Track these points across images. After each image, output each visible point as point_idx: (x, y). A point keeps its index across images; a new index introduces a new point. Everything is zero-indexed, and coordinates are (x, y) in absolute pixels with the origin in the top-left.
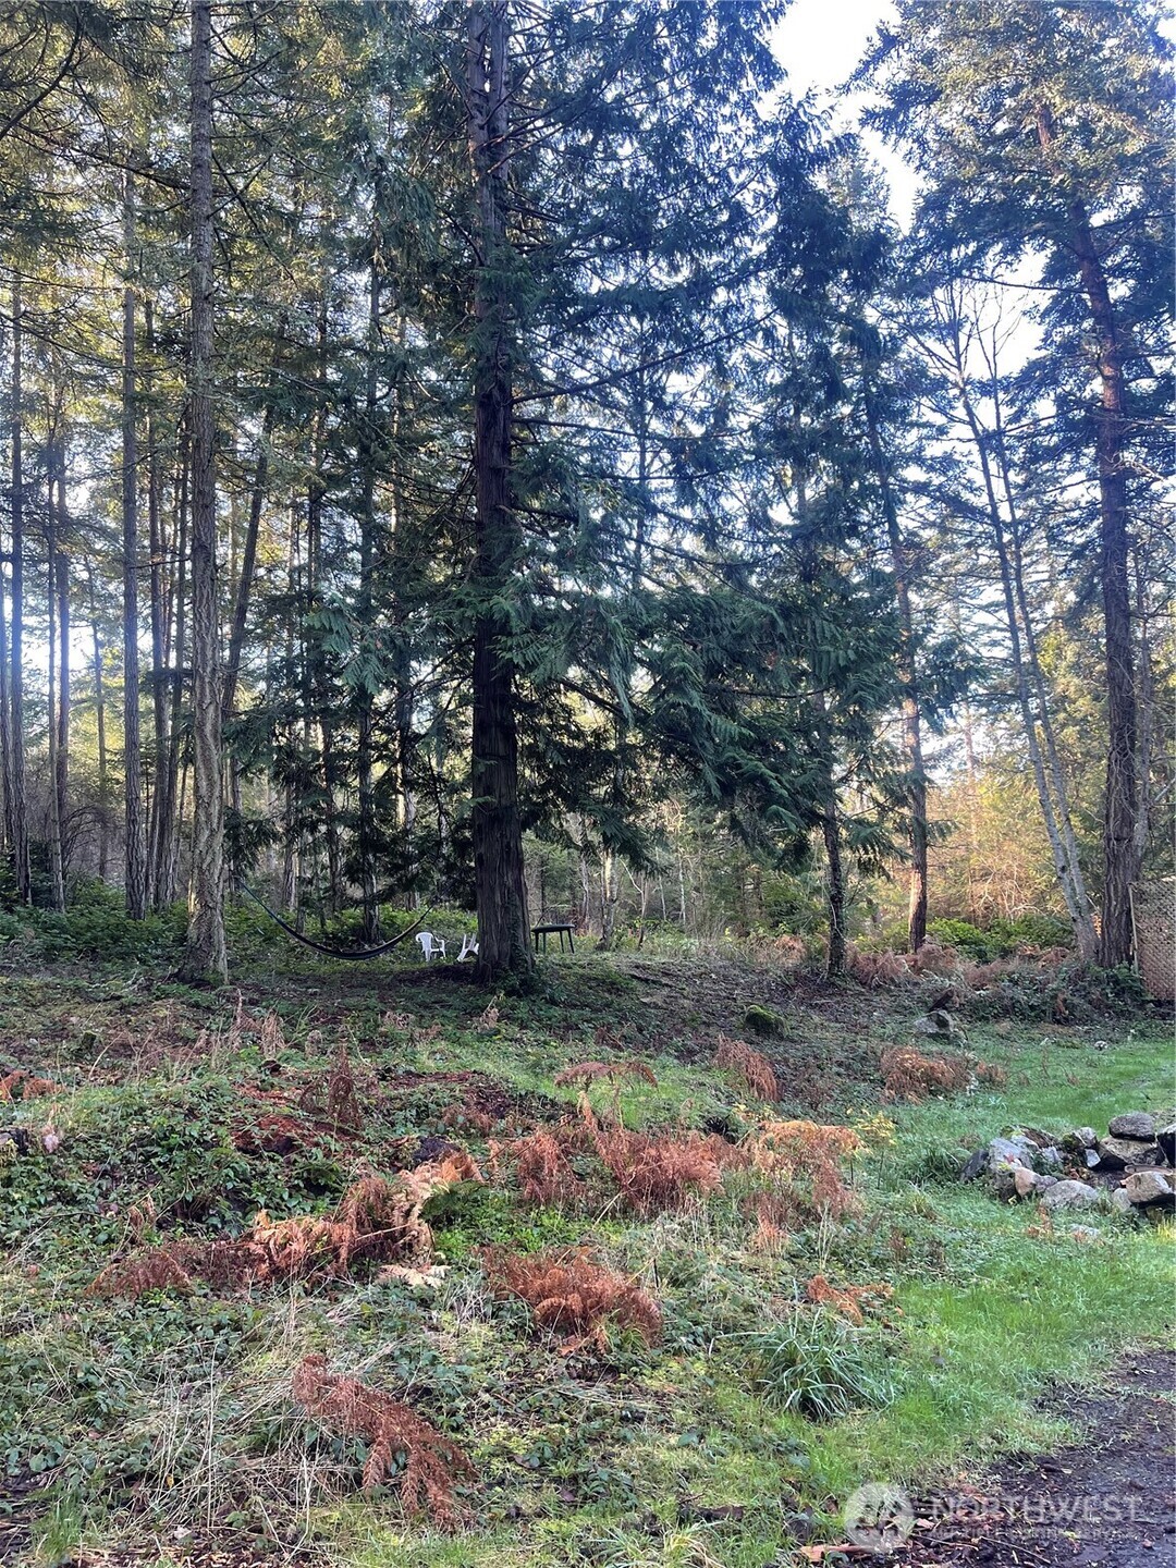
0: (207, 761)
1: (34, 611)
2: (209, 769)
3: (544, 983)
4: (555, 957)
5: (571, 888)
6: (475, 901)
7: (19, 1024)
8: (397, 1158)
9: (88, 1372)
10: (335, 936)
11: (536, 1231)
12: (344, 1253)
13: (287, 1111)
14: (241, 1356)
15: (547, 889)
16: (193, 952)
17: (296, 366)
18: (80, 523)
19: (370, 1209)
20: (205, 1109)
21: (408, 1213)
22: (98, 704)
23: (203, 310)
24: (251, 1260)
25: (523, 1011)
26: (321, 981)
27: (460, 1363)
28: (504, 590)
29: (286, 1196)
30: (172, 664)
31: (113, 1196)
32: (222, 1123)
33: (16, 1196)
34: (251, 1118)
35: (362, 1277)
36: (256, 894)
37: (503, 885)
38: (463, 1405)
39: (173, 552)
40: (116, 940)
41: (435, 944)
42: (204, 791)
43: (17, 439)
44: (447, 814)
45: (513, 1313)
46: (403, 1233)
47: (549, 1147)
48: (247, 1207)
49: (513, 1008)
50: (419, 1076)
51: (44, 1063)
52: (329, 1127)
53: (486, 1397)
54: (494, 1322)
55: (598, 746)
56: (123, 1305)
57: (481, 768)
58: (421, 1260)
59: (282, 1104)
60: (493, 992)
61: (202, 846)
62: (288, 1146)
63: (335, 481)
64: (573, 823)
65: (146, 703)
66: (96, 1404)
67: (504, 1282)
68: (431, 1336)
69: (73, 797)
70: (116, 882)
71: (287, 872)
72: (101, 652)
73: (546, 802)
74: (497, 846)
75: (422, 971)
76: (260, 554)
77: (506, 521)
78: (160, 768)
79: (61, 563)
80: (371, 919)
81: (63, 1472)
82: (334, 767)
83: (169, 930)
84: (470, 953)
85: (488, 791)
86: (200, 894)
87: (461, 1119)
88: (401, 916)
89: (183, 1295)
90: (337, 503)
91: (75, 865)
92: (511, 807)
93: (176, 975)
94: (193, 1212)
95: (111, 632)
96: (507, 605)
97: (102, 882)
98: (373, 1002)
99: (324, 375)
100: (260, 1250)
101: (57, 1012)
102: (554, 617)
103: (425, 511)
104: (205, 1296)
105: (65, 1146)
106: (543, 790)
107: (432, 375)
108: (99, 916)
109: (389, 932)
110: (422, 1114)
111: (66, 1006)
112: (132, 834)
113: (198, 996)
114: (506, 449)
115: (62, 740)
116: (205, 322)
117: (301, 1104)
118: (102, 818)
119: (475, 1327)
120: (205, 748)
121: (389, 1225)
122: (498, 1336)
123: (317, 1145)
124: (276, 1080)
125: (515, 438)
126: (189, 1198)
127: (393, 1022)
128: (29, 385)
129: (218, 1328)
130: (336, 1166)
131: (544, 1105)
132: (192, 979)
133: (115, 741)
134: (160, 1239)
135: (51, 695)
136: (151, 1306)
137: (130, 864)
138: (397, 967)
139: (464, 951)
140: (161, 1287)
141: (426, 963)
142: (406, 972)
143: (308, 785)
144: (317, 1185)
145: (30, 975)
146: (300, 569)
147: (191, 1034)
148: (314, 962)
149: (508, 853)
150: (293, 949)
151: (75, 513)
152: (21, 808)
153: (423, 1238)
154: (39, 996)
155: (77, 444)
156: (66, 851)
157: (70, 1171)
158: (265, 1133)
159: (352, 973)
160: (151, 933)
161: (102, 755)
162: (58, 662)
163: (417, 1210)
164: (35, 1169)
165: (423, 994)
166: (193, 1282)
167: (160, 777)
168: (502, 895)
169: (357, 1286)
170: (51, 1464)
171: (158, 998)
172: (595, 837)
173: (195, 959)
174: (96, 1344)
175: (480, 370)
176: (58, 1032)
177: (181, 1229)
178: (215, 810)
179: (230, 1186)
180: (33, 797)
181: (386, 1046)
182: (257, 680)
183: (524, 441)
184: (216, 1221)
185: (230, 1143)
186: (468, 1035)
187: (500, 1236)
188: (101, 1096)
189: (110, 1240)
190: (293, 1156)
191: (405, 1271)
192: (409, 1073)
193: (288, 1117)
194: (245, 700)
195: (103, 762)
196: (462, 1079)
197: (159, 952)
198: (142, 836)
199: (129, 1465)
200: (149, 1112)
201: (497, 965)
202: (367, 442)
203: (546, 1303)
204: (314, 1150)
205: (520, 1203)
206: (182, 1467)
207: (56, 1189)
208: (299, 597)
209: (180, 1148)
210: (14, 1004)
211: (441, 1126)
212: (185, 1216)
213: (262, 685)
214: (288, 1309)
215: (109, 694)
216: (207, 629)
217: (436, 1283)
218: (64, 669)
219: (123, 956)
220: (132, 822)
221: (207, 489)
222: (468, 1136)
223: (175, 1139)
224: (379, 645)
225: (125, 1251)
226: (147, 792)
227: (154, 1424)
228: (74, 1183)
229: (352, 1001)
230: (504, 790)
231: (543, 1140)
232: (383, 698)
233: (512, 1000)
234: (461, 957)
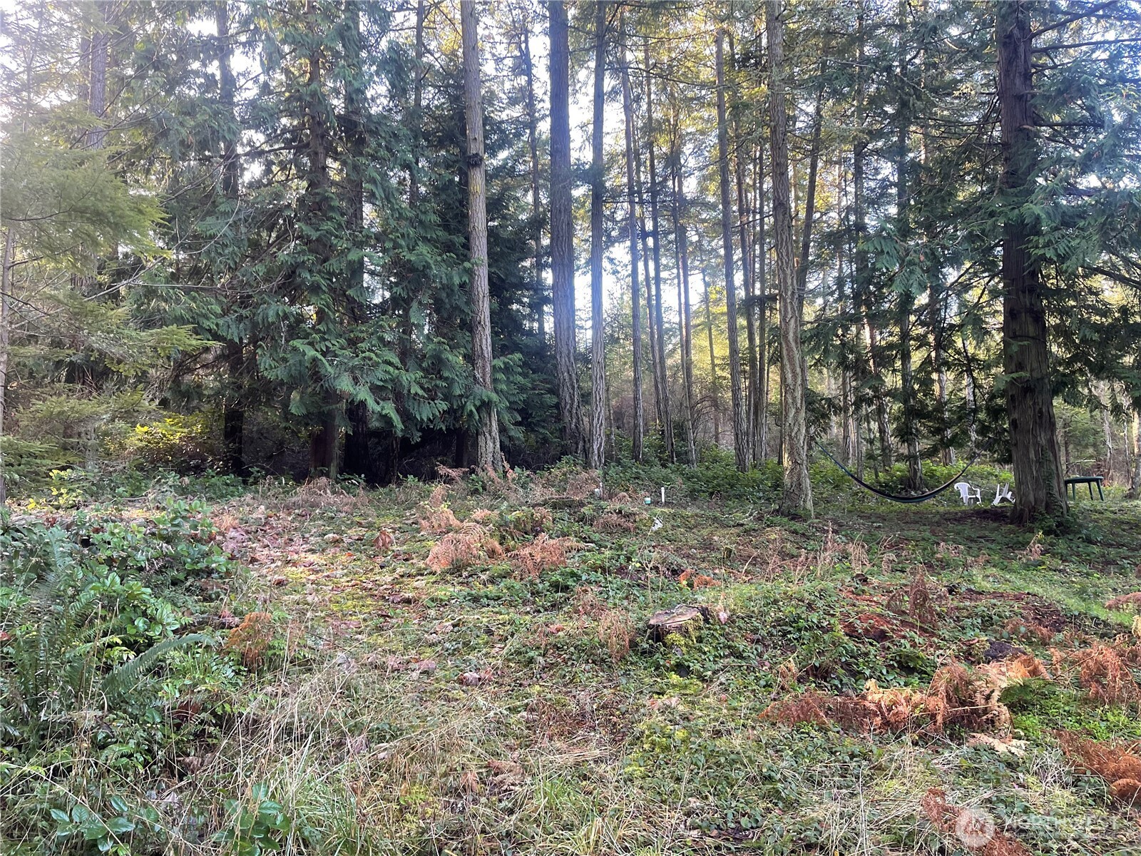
0: (791, 359)
1: (667, 267)
2: (792, 365)
3: (1081, 526)
4: (1086, 504)
5: (1095, 445)
6: (1010, 456)
7: (683, 539)
8: (970, 654)
9: (769, 769)
10: (887, 485)
11: (1103, 725)
12: (939, 718)
13: (879, 610)
14: (872, 779)
15: (1071, 446)
16: (788, 495)
17: (841, 51)
18: (693, 202)
19: (956, 689)
20: (819, 605)
21: (988, 698)
22: (708, 325)
23: (775, 28)
24: (866, 713)
25: (1062, 546)
26: (883, 519)
27: (1048, 814)
28: (1033, 197)
29: (884, 672)
30: (758, 292)
31: (766, 656)
32: (833, 615)
33: (706, 649)
34: (853, 614)
35: (957, 738)
36: (824, 452)
37: (1037, 444)
38: (1056, 847)
39: (754, 212)
40: (732, 486)
41: (972, 492)
42: (790, 381)
43: (652, 153)
44: (981, 387)
45: (1091, 785)
46: (985, 711)
47: (1110, 657)
48: (857, 675)
49: (1052, 545)
50: (980, 594)
51: (703, 565)
52: (912, 626)
53: (1075, 845)
54: (1074, 790)
55: (1126, 320)
56: (785, 730)
57: (1015, 348)
58: (1002, 733)
59: (873, 606)
60: (1032, 531)
61: (790, 420)
62: (882, 636)
63: (875, 135)
64: (1102, 389)
65: (742, 321)
66: (778, 791)
67: (1080, 760)
68: (1022, 792)
69: (696, 390)
70: (727, 446)
71: (846, 437)
72: (709, 290)
73: (1073, 372)
74: (1030, 412)
75: (963, 512)
76: (818, 202)
77: (1029, 138)
78: (753, 366)
79: (681, 232)
80: (915, 471)
81: (763, 832)
82: (882, 356)
83: (767, 479)
84: (1003, 500)
85: (1020, 367)
86: (791, 454)
87: (1023, 629)
88: (941, 470)
89: (823, 729)
90: (877, 152)
91: (700, 436)
92: (1042, 379)
93: (778, 511)
94: (821, 674)
95: (714, 275)
96: (1037, 210)
97: (717, 447)
98: (927, 534)
99: (862, 52)
100: (873, 707)
101: (705, 532)
102: (1081, 213)
103: (952, 143)
104: (838, 732)
105: (731, 621)
106: (1069, 363)
107: (954, 31)
108: (718, 469)
109: (931, 482)
110: (987, 623)
111: (709, 529)
112: (737, 414)
113: (797, 526)
114: (1027, 77)
115: (688, 353)
116: (777, 36)
117: (888, 606)
118: (715, 403)
119: (1057, 791)
120: (789, 350)
121: (973, 704)
122: (1079, 800)
123: (904, 637)
124: (865, 588)
125: (1034, 66)
126: (817, 665)
127: (944, 550)
128: (658, 115)
129: (852, 756)
130: (921, 654)
131: (1097, 625)
132: (789, 514)
133: (722, 350)
134: (801, 689)
135: (680, 323)
136: (803, 733)
137: (737, 434)
138: (941, 509)
139: (998, 498)
140: (809, 722)
141: (965, 507)
142: (949, 513)
143: (864, 371)
144: (907, 667)
145: (685, 509)
146: (848, 208)
147: (795, 552)
148: (873, 502)
149: (1040, 417)
150: (856, 494)
151: (689, 197)
152: (666, 399)
153: (1003, 717)
154: (693, 522)
155: (688, 148)
156: (695, 427)
157: (737, 637)
158: (865, 625)
159: (906, 513)
160: (754, 481)
161: (713, 360)
162: (683, 300)
163: (996, 695)
164: (715, 634)
165: (968, 531)
166: (829, 722)
167: (753, 374)
168: (1036, 453)
169: (954, 745)
170: (754, 825)
171: (768, 526)
172: (1125, 401)
173: (791, 500)
174: (770, 751)
175: (1003, 17)
176: (708, 546)
177: (814, 685)
178: (798, 394)
179: (843, 660)
180: (673, 392)
181: (943, 568)
182: (816, 296)
183: (1044, 67)
184: (837, 682)
185: (840, 631)
186: (1015, 564)
187: (1070, 724)
188: (748, 590)
189: (768, 685)
190: (887, 644)
191: (991, 740)
192: (970, 590)
193: (880, 615)
194: (810, 313)
195: (714, 365)
196: (1018, 599)
197: (761, 494)
198: (744, 416)
199: (806, 836)
200: (781, 603)
201: (1034, 509)
202: (906, 98)
203: (1121, 782)
204: (902, 641)
205: (1086, 701)
206: (844, 846)
207: (729, 647)
208: (848, 230)
209: (806, 629)
210: (679, 527)
211: (1005, 633)
212: (815, 676)
213: (820, 301)
214: (904, 752)
215: (715, 319)
216: (787, 263)
217: (1020, 753)
218: (687, 304)
219: (739, 497)
220: (737, 405)
221: (782, 160)
222: (1030, 644)
223: (802, 623)
224: (922, 258)
225: (778, 693)
226: (745, 384)
227: (818, 813)
228: (741, 645)
229: (911, 533)
230: (1035, 365)
231: (1103, 652)
232: (923, 299)
233: (1050, 538)
234: (996, 502)
